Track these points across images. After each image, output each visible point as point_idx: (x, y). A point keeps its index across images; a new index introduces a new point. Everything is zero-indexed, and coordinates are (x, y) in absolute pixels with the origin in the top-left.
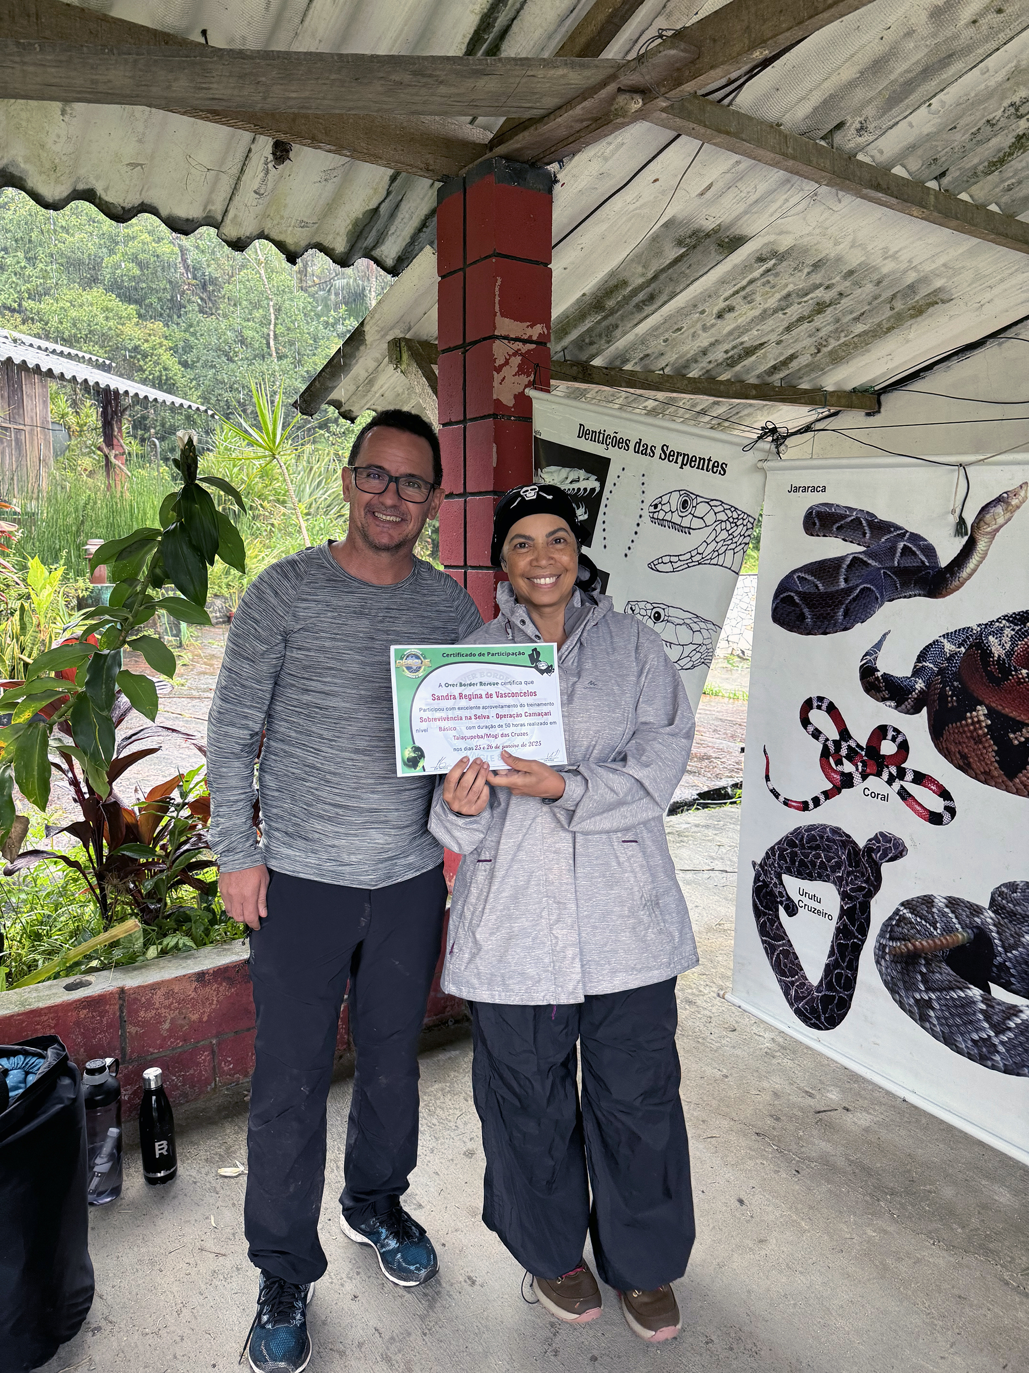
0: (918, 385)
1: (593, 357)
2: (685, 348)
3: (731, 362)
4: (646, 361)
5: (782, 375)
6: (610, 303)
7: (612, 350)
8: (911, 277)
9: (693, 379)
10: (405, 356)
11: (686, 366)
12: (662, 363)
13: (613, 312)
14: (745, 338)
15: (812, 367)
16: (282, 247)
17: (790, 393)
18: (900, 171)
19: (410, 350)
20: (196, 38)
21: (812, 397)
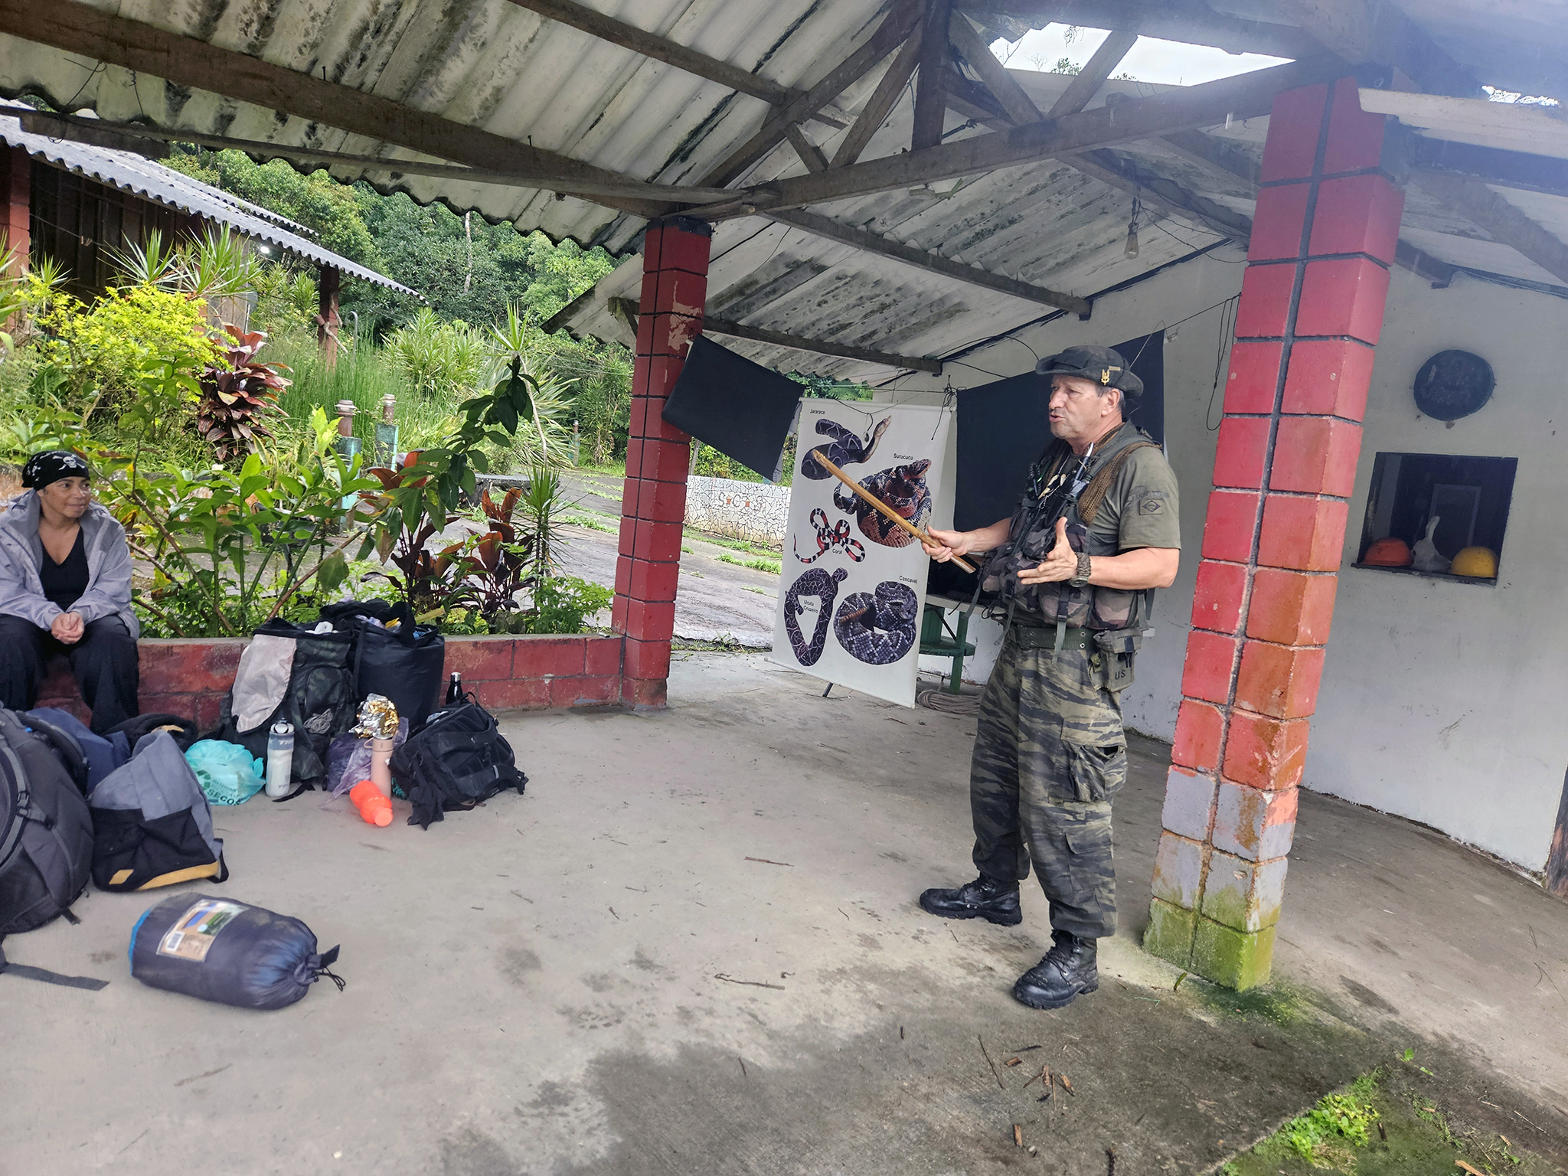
0: (964, 360)
1: (739, 319)
2: (799, 320)
3: (832, 332)
4: (777, 325)
5: (869, 343)
6: (748, 292)
7: (752, 317)
8: (937, 296)
9: (807, 340)
10: (619, 309)
11: (802, 331)
12: (786, 327)
13: (751, 295)
14: (839, 318)
15: (889, 340)
16: (550, 236)
17: (875, 356)
18: (912, 244)
19: (622, 305)
20: (526, 142)
21: (894, 360)
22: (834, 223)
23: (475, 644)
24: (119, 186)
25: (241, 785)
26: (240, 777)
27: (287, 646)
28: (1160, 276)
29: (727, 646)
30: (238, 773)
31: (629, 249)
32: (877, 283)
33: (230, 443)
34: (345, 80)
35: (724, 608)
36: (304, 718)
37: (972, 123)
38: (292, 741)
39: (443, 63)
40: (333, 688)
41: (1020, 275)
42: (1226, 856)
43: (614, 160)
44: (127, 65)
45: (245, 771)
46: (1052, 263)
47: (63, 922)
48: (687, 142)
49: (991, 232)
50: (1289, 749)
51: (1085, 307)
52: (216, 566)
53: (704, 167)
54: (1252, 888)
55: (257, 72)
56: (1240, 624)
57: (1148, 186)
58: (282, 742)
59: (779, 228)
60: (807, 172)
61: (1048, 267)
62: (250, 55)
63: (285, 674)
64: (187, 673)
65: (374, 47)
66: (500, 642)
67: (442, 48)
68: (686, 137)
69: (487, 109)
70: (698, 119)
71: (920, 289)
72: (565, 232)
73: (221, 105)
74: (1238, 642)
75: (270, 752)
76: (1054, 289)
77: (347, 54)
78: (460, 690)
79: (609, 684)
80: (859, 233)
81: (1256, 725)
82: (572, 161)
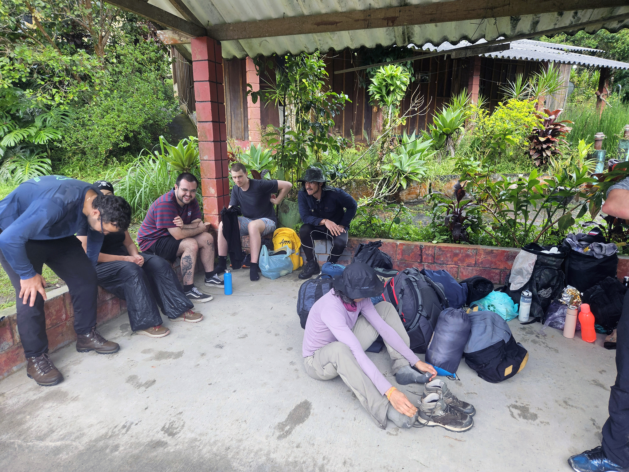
25: (507, 314)
26: (507, 311)
27: (533, 257)
30: (506, 309)
33: (542, 158)
36: (538, 290)
38: (530, 300)
40: (553, 279)
44: (493, 17)
45: (510, 308)
52: (516, 217)
58: (526, 299)
63: (531, 269)
64: (499, 261)
73: (533, 18)
75: (521, 302)
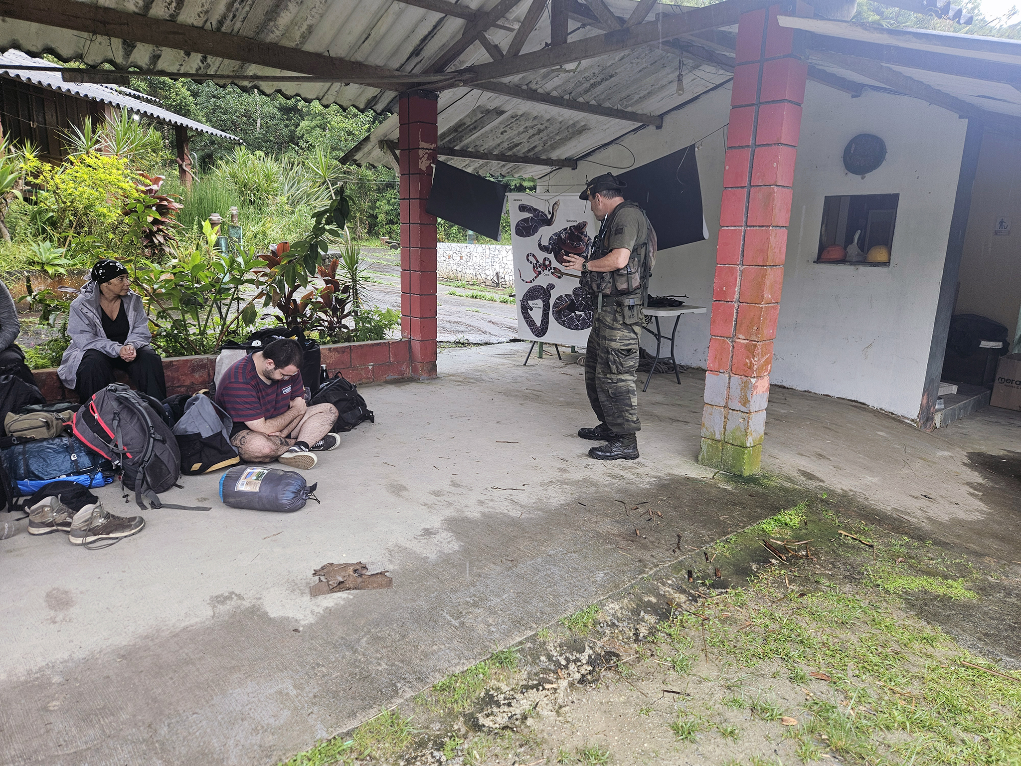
0: (590, 158)
1: (456, 146)
2: (490, 144)
3: (510, 149)
4: (477, 148)
5: (532, 153)
6: (460, 129)
7: (463, 144)
8: (571, 122)
9: (495, 155)
10: (385, 147)
11: (492, 150)
12: (483, 148)
13: (461, 133)
14: (514, 140)
15: (544, 151)
16: (341, 106)
17: (537, 161)
18: (554, 93)
19: (387, 144)
20: (326, 54)
21: (548, 162)
22: (508, 86)
23: (330, 349)
24: (54, 88)
28: (700, 100)
29: (463, 344)
31: (388, 109)
32: (535, 118)
33: (152, 245)
34: (223, 29)
35: (458, 322)
37: (584, 26)
39: (278, 14)
41: (619, 106)
42: (735, 412)
43: (377, 60)
44: (107, 35)
46: (637, 97)
47: (175, 489)
48: (419, 46)
49: (600, 83)
50: (763, 356)
51: (658, 121)
52: (183, 316)
53: (429, 59)
54: (748, 426)
55: (176, 30)
56: (736, 296)
57: (687, 51)
59: (476, 92)
60: (492, 61)
61: (635, 99)
62: (171, 21)
64: (182, 375)
65: (240, 10)
66: (343, 347)
67: (277, 6)
68: (418, 43)
69: (304, 38)
70: (426, 33)
71: (561, 119)
72: (351, 103)
73: (153, 50)
74: (736, 305)
76: (640, 112)
77: (224, 14)
78: (327, 375)
79: (404, 367)
80: (523, 91)
81: (747, 345)
82: (354, 63)
